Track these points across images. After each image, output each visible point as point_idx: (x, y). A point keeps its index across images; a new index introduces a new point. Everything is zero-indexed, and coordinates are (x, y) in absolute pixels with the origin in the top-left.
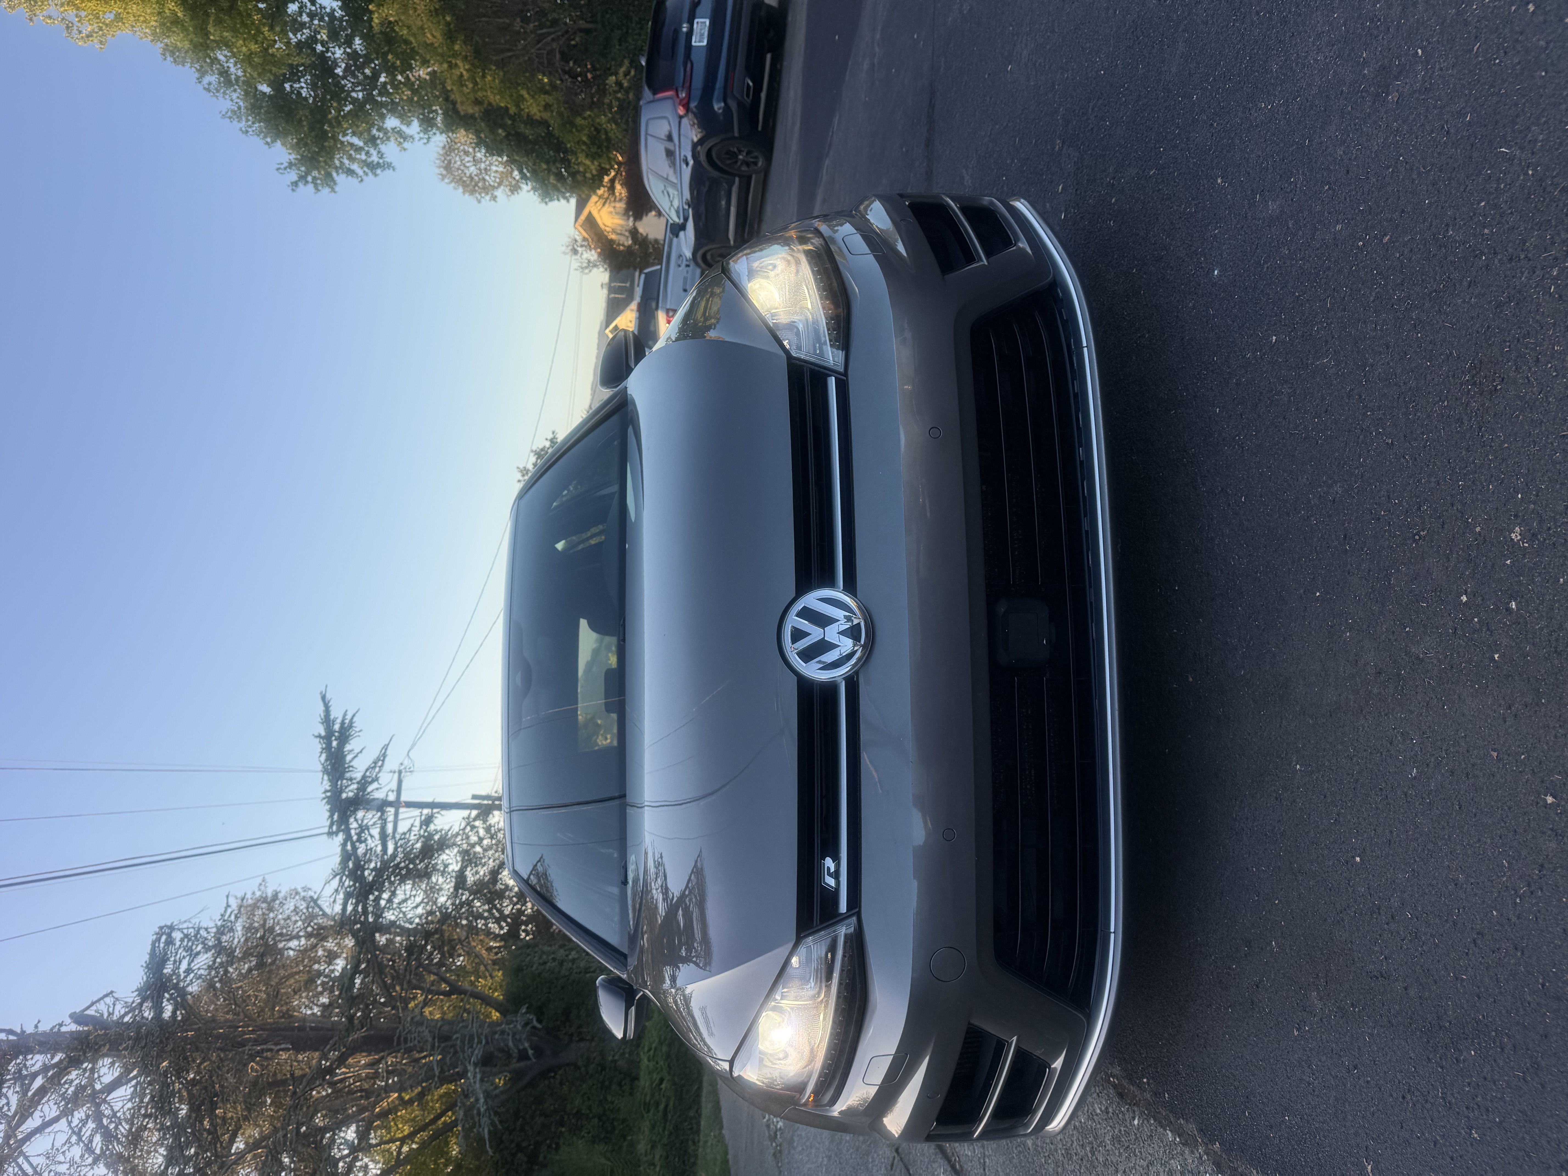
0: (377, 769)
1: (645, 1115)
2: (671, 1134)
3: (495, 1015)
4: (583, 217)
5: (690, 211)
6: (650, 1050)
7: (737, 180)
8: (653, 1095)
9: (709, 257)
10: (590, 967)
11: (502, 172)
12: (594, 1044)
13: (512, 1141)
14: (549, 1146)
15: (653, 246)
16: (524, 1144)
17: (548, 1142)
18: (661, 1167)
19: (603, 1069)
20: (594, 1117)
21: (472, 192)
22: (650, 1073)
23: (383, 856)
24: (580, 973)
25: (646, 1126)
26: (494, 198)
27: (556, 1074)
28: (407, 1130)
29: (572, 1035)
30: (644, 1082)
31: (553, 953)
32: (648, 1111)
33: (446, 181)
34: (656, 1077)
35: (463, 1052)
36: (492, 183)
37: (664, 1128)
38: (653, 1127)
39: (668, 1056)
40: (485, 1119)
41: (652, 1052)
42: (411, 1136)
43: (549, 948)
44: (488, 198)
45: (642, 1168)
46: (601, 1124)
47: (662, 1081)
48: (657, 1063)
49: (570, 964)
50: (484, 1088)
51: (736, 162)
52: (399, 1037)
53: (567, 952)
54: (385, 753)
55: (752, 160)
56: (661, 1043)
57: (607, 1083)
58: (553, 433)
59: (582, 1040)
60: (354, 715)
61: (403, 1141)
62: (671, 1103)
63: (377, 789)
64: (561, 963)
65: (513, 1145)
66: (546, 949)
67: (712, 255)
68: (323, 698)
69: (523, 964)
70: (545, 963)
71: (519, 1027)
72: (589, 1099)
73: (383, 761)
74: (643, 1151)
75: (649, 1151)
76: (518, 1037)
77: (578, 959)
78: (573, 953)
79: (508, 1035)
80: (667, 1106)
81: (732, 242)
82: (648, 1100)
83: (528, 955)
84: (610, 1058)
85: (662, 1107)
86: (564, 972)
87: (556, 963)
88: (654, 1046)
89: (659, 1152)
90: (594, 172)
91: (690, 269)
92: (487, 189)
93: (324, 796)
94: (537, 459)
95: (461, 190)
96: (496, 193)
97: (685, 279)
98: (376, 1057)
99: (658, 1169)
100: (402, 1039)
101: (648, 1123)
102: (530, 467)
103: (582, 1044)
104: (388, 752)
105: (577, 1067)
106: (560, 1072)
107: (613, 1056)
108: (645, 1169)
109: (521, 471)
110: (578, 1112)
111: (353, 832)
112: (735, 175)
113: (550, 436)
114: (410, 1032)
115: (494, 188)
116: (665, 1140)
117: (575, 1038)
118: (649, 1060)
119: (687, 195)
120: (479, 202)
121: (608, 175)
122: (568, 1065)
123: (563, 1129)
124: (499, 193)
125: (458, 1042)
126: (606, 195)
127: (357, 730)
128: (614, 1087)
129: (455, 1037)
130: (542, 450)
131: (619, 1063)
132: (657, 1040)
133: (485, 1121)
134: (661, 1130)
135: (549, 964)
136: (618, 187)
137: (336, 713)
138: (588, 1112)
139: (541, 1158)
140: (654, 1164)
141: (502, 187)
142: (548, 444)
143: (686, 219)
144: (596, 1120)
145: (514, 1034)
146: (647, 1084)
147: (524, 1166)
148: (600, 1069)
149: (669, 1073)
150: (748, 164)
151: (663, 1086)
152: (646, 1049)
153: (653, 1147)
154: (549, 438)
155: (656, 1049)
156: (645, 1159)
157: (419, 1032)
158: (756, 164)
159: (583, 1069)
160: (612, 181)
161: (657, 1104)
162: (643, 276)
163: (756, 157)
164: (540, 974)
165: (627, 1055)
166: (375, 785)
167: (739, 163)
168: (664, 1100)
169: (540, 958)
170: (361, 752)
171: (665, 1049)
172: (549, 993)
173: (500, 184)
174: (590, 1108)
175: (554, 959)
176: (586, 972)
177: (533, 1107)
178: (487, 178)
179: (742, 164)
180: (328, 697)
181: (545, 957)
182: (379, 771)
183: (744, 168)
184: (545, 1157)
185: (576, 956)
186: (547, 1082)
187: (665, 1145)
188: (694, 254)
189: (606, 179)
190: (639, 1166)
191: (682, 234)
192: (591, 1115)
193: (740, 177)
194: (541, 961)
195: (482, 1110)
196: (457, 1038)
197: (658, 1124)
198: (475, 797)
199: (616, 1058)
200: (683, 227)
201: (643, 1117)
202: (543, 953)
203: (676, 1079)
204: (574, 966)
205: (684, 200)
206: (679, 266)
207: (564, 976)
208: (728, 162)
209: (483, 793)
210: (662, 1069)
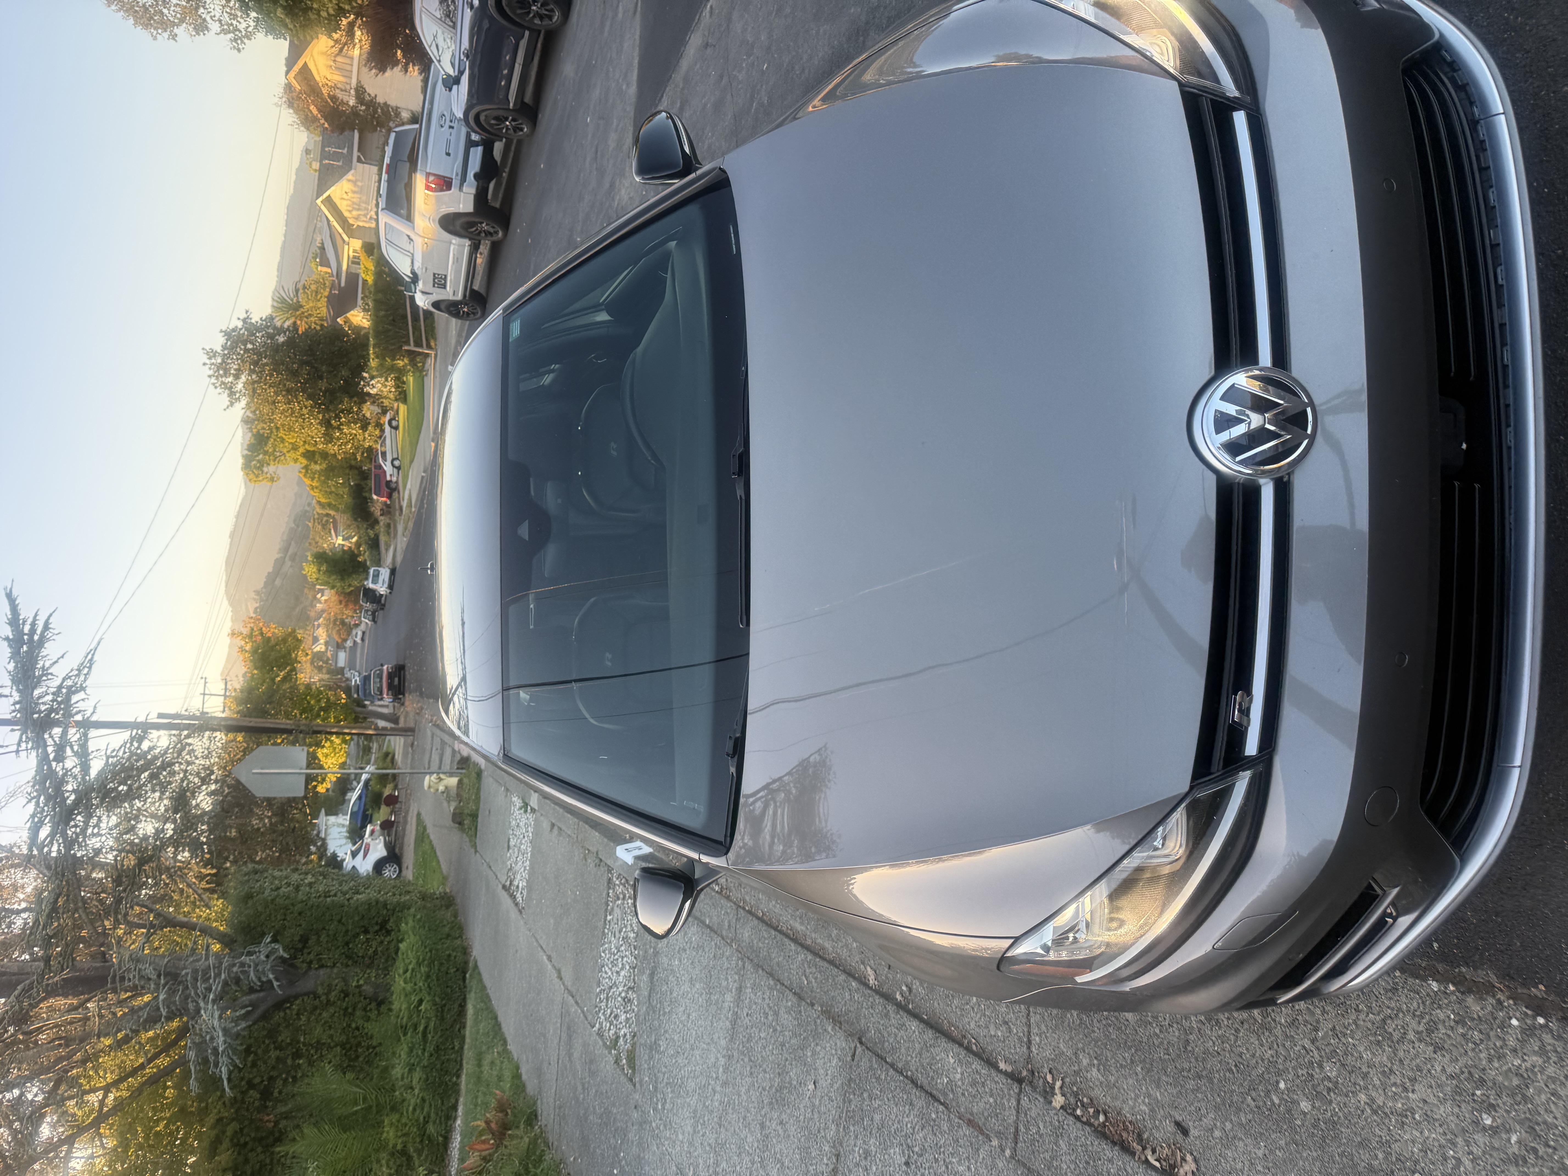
0: (82, 678)
1: (403, 1038)
2: (431, 1055)
3: (216, 947)
4: (297, 68)
5: (467, 63)
6: (406, 972)
7: (527, 33)
8: (410, 1018)
9: (482, 118)
10: (329, 891)
11: (186, 7)
12: (335, 970)
13: (242, 1079)
14: (286, 1080)
15: (382, 109)
16: (257, 1080)
17: (284, 1076)
18: (420, 1089)
19: (347, 995)
20: (336, 1046)
21: (146, 26)
22: (406, 995)
23: (83, 778)
24: (320, 896)
25: (403, 1051)
26: (174, 37)
27: (291, 1005)
28: (110, 1078)
29: (311, 962)
30: (399, 1004)
31: (286, 878)
32: (405, 1034)
33: (113, 7)
34: (414, 999)
35: (196, 988)
36: (172, 19)
37: (424, 1050)
38: (411, 1050)
39: (428, 976)
40: (225, 1059)
41: (408, 974)
42: (116, 1083)
43: (280, 873)
44: (166, 35)
45: (397, 1093)
46: (344, 1052)
47: (421, 1002)
48: (415, 984)
49: (307, 888)
50: (223, 1026)
51: (529, 13)
52: (114, 977)
53: (302, 877)
54: (91, 660)
55: (546, 13)
56: (419, 964)
57: (350, 1010)
58: (247, 312)
59: (322, 966)
60: (51, 615)
61: (107, 1089)
62: (432, 1024)
63: (83, 700)
64: (297, 888)
65: (243, 1083)
66: (277, 873)
67: (486, 116)
68: (9, 596)
69: (253, 890)
70: (278, 889)
71: (263, 957)
72: (330, 1027)
73: (90, 668)
74: (399, 1076)
75: (406, 1075)
76: (260, 968)
77: (315, 883)
78: (310, 876)
79: (250, 966)
80: (426, 1028)
81: (511, 105)
82: (404, 1024)
83: (257, 881)
84: (354, 984)
85: (421, 1028)
86: (301, 896)
87: (291, 888)
88: (410, 967)
89: (417, 1075)
90: (331, 11)
91: (454, 131)
92: (165, 25)
93: (13, 708)
94: (227, 340)
95: (132, 21)
96: (176, 30)
97: (448, 142)
98: (75, 1002)
99: (416, 1091)
100: (118, 978)
101: (405, 1046)
102: (219, 349)
103: (322, 972)
104: (95, 658)
105: (316, 996)
106: (297, 1002)
107: (358, 981)
108: (401, 1094)
109: (207, 353)
110: (318, 1042)
111: (50, 749)
112: (525, 28)
113: (243, 315)
114: (129, 970)
115: (174, 24)
116: (425, 1062)
117: (315, 965)
118: (405, 983)
119: (466, 44)
120: (155, 38)
121: (346, 18)
122: (307, 994)
123: (301, 1062)
124: (180, 31)
125: (189, 978)
126: (343, 40)
127: (56, 632)
128: (358, 1013)
129: (183, 972)
130: (234, 330)
131: (364, 988)
132: (414, 961)
133: (223, 1060)
134: (420, 1052)
135: (283, 889)
136: (358, 33)
137: (26, 613)
138: (329, 1041)
139: (276, 1094)
140: (412, 1088)
141: (184, 25)
142: (240, 324)
143: (461, 73)
144: (339, 1049)
145: (256, 965)
146: (404, 1006)
147: (257, 1103)
148: (342, 995)
149: (429, 994)
150: (541, 17)
151: (422, 1007)
152: (401, 971)
153: (410, 1071)
154: (241, 318)
155: (413, 970)
156: (401, 1083)
157: (140, 970)
158: (550, 18)
159: (323, 998)
160: (351, 25)
161: (415, 1027)
162: (393, 135)
163: (552, 11)
164: (273, 900)
165: (373, 979)
166: (81, 695)
167: (531, 15)
168: (423, 1021)
169: (272, 883)
170: (62, 657)
171: (424, 969)
172: (284, 920)
173: (182, 21)
174: (331, 1037)
175: (288, 884)
176: (326, 897)
177: (267, 1042)
178: (165, 11)
179: (534, 16)
180: (15, 593)
181: (277, 882)
182: (85, 680)
183: (537, 21)
184: (280, 1092)
185: (313, 880)
186: (282, 1014)
187: (424, 1067)
188: (466, 114)
189: (345, 22)
190: (395, 1091)
191: (455, 87)
192: (332, 1044)
193: (531, 30)
194: (273, 887)
195: (221, 1049)
196: (187, 974)
197: (417, 1046)
198: (161, 716)
199: (361, 982)
200: (457, 81)
201: (399, 1040)
202: (274, 878)
203: (437, 999)
204: (313, 890)
205: (462, 50)
206: (442, 126)
207: (302, 902)
208: (519, 11)
209: (172, 711)
210: (421, 990)
